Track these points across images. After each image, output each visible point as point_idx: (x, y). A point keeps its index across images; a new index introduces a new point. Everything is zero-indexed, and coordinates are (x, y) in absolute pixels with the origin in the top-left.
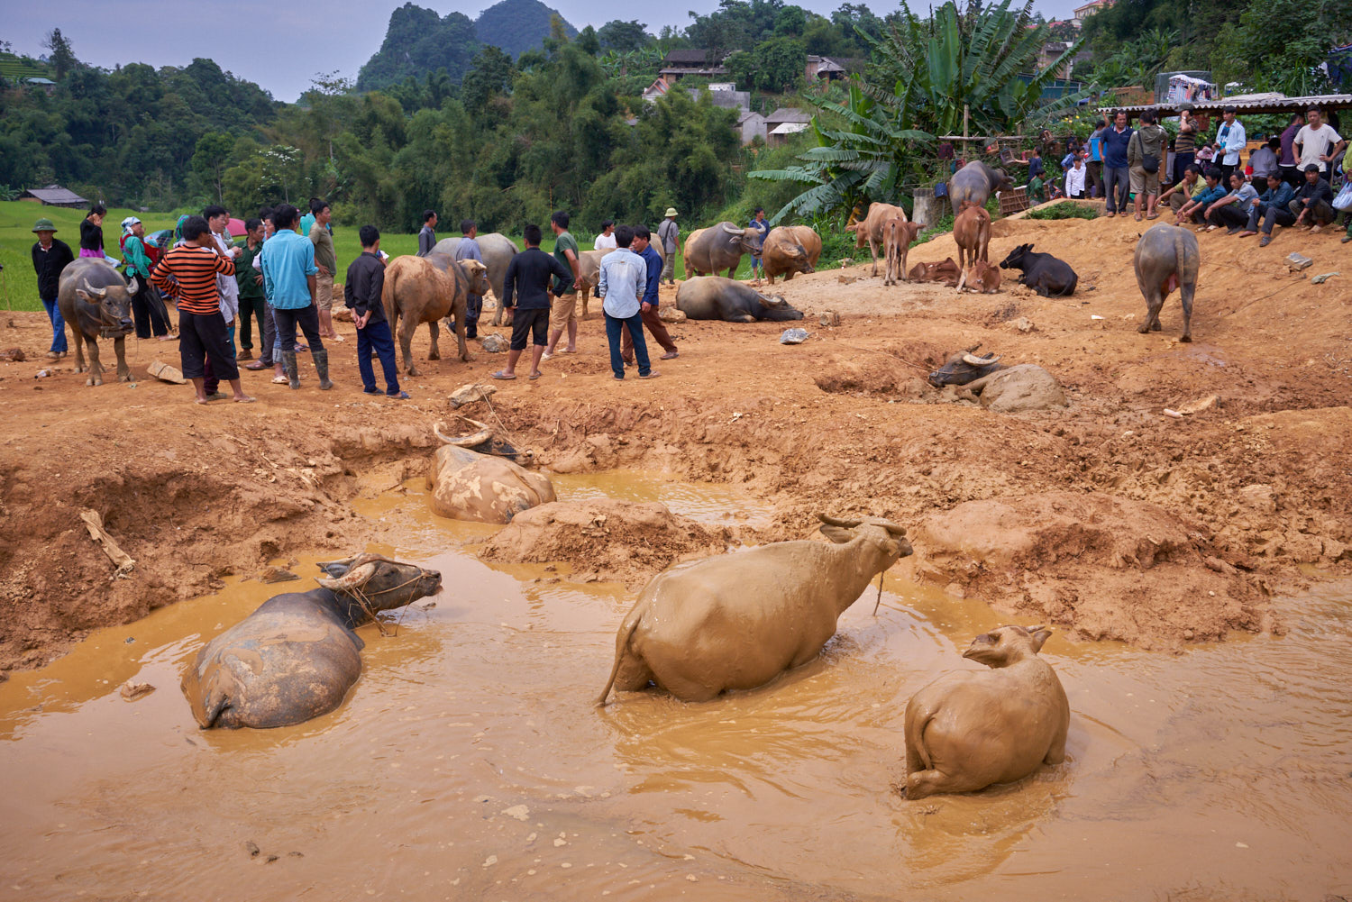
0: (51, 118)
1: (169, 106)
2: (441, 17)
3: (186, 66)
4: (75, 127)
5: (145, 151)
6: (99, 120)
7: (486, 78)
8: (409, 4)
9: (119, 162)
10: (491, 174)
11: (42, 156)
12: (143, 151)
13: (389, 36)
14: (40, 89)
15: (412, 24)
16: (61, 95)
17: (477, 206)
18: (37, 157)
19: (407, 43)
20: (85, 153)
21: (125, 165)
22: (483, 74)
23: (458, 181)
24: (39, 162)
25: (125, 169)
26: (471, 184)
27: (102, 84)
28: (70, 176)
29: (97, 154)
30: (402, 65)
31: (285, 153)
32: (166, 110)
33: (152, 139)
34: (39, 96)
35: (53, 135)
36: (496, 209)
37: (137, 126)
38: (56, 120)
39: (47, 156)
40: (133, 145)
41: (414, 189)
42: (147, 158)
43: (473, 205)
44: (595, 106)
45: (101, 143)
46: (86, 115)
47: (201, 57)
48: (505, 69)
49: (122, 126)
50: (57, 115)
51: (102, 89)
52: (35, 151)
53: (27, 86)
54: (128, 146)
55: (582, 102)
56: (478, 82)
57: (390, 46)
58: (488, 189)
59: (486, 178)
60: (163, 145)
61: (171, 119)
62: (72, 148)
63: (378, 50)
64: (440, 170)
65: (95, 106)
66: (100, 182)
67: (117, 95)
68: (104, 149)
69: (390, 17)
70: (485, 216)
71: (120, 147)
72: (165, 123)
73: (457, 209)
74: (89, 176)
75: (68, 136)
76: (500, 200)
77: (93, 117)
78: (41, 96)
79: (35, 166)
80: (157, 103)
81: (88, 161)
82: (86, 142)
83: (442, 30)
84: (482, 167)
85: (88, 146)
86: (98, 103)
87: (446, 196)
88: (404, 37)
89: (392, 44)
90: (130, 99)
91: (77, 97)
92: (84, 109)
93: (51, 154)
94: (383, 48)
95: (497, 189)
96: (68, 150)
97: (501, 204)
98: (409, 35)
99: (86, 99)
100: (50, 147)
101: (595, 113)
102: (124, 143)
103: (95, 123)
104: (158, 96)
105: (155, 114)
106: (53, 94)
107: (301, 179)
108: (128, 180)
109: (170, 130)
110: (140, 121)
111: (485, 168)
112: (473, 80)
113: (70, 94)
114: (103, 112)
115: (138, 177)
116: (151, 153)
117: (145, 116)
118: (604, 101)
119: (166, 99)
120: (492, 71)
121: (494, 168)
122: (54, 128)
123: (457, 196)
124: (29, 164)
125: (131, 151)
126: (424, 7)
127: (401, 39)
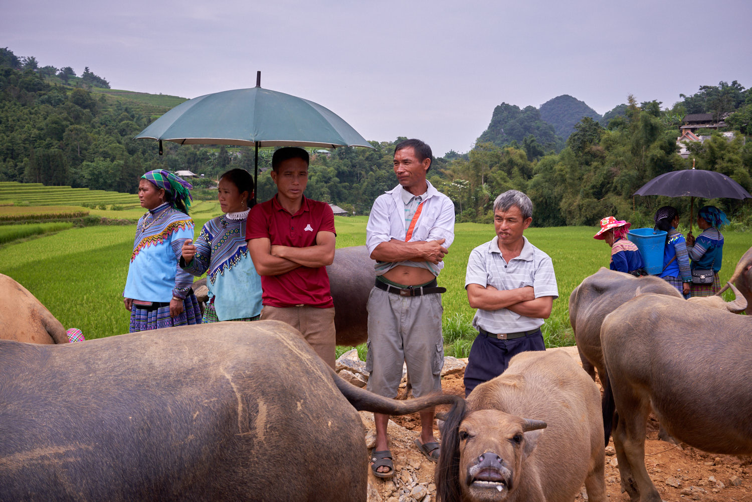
0: (329, 170)
1: (386, 162)
2: (521, 109)
3: (393, 141)
4: (340, 174)
5: (374, 186)
6: (352, 170)
7: (584, 135)
8: (503, 103)
9: (361, 192)
10: (591, 191)
11: (325, 190)
12: (373, 186)
13: (492, 121)
14: (323, 155)
15: (505, 114)
16: (334, 158)
17: (583, 210)
18: (323, 190)
19: (502, 124)
20: (345, 187)
21: (364, 193)
22: (582, 133)
23: (571, 196)
24: (324, 192)
25: (364, 195)
26: (579, 197)
27: (354, 152)
28: (337, 200)
29: (351, 188)
30: (500, 136)
31: (461, 184)
32: (385, 164)
33: (378, 179)
34: (323, 159)
35: (330, 179)
36: (595, 212)
37: (371, 173)
38: (331, 170)
39: (327, 189)
40: (368, 183)
41: (542, 201)
42: (375, 189)
43: (580, 210)
44: (662, 148)
45: (352, 182)
46: (345, 168)
47: (401, 136)
48: (595, 129)
49: (363, 173)
50: (332, 168)
51: (354, 154)
52: (322, 187)
53: (317, 154)
54: (366, 183)
55: (652, 146)
56: (579, 138)
57: (493, 126)
58: (590, 200)
59: (587, 194)
60: (383, 182)
61: (387, 169)
62: (339, 185)
63: (486, 129)
64: (558, 190)
65: (350, 163)
66: (352, 202)
67: (361, 157)
68: (354, 185)
69: (493, 110)
70: (588, 216)
71: (362, 184)
72: (384, 171)
73: (570, 212)
74: (346, 199)
75: (337, 179)
76: (597, 206)
77: (349, 169)
78: (324, 159)
79: (322, 194)
80: (380, 161)
81: (346, 191)
82: (345, 182)
83: (522, 116)
84: (586, 187)
85: (347, 184)
86: (351, 162)
87: (563, 205)
88: (500, 121)
89: (494, 125)
90: (367, 159)
91: (342, 159)
92: (345, 165)
93: (330, 188)
94: (489, 128)
95: (596, 200)
96: (336, 186)
97: (598, 209)
98: (504, 119)
99: (346, 160)
100: (329, 184)
101: (662, 152)
102: (364, 182)
103: (350, 172)
104: (381, 157)
105: (379, 166)
106: (329, 158)
107: (469, 198)
108: (365, 201)
109: (387, 174)
110: (372, 170)
111: (587, 188)
112: (576, 137)
113: (338, 157)
114: (354, 166)
115: (370, 199)
116: (377, 187)
117: (374, 168)
118: (667, 145)
119: (385, 158)
120: (587, 131)
121: (593, 187)
122: (331, 175)
123: (570, 205)
124: (319, 194)
125: (367, 186)
126: (512, 104)
127: (499, 122)
